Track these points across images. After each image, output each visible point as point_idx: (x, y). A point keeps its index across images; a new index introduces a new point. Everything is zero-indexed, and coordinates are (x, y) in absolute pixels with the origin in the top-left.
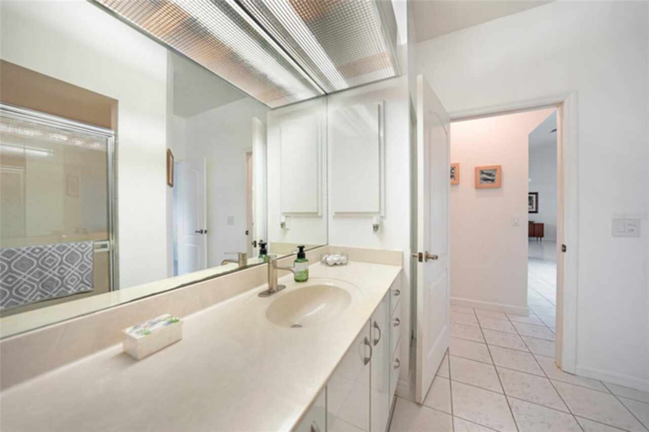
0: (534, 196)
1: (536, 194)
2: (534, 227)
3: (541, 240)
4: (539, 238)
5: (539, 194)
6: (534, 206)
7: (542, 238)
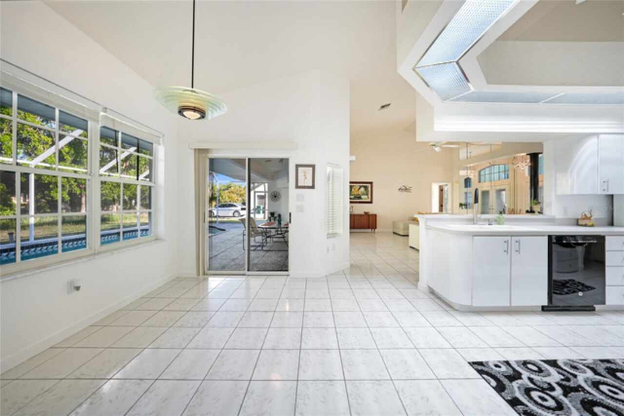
0: (369, 185)
1: (371, 183)
2: (369, 217)
3: (374, 232)
4: (373, 230)
5: (374, 185)
6: (370, 196)
7: (376, 230)
